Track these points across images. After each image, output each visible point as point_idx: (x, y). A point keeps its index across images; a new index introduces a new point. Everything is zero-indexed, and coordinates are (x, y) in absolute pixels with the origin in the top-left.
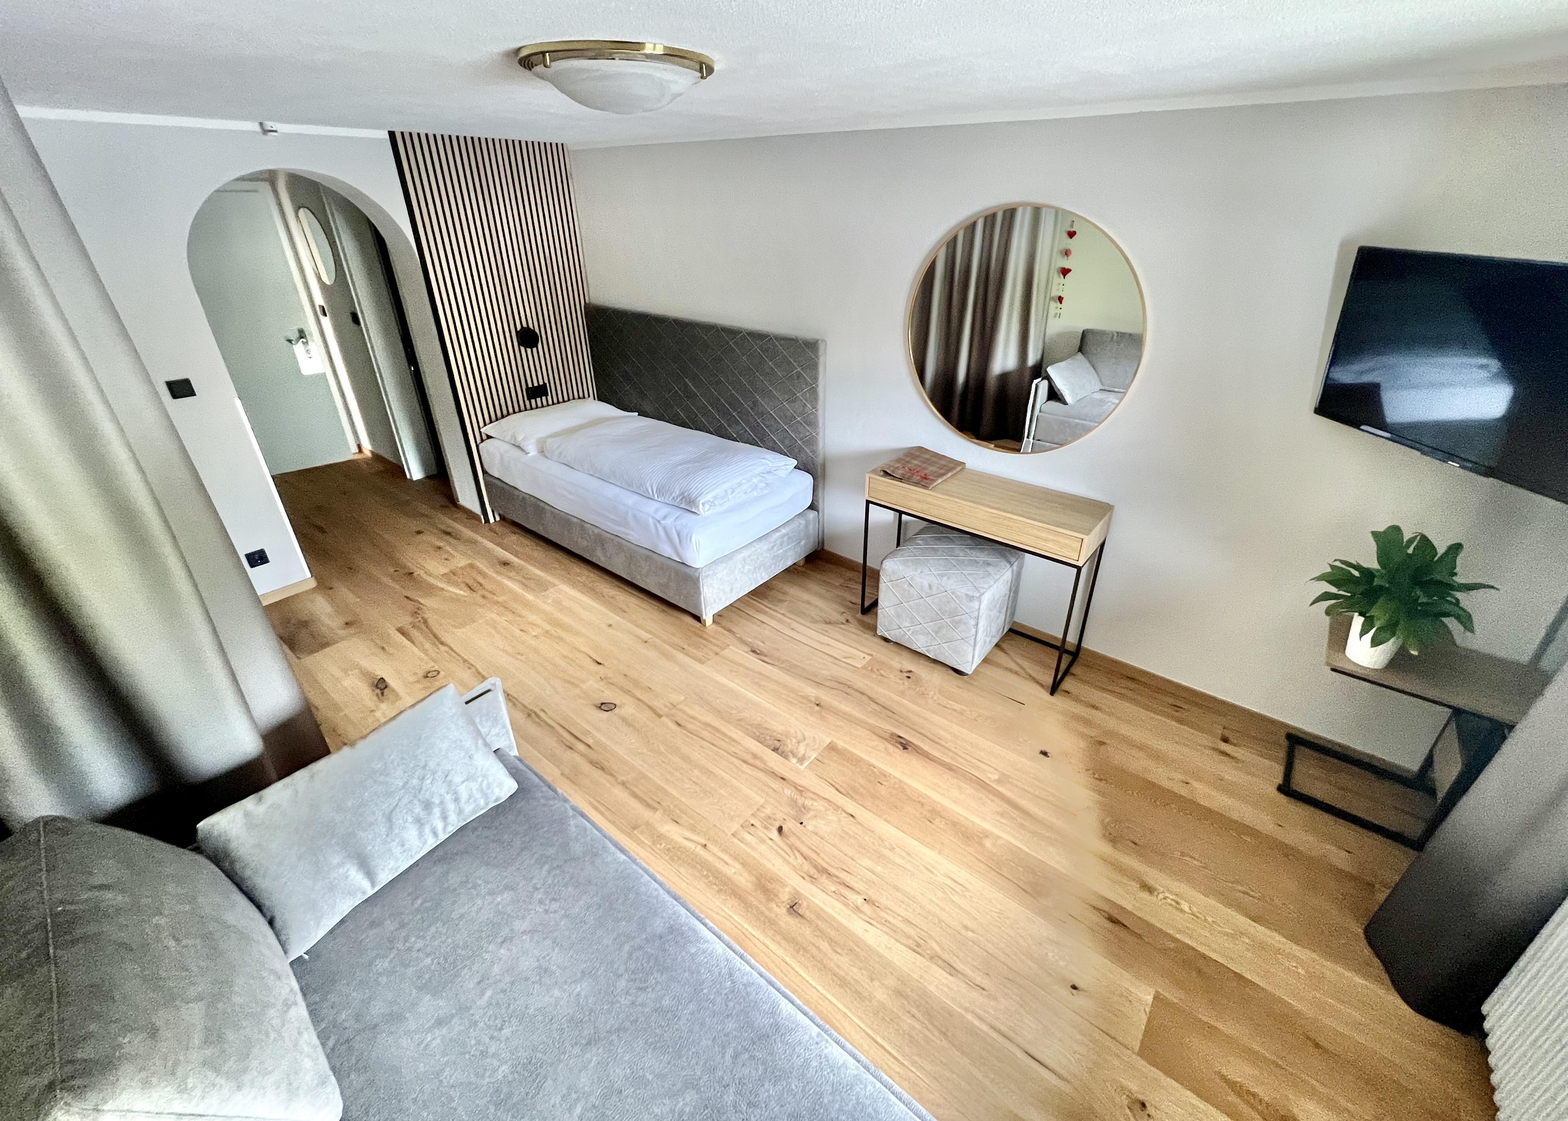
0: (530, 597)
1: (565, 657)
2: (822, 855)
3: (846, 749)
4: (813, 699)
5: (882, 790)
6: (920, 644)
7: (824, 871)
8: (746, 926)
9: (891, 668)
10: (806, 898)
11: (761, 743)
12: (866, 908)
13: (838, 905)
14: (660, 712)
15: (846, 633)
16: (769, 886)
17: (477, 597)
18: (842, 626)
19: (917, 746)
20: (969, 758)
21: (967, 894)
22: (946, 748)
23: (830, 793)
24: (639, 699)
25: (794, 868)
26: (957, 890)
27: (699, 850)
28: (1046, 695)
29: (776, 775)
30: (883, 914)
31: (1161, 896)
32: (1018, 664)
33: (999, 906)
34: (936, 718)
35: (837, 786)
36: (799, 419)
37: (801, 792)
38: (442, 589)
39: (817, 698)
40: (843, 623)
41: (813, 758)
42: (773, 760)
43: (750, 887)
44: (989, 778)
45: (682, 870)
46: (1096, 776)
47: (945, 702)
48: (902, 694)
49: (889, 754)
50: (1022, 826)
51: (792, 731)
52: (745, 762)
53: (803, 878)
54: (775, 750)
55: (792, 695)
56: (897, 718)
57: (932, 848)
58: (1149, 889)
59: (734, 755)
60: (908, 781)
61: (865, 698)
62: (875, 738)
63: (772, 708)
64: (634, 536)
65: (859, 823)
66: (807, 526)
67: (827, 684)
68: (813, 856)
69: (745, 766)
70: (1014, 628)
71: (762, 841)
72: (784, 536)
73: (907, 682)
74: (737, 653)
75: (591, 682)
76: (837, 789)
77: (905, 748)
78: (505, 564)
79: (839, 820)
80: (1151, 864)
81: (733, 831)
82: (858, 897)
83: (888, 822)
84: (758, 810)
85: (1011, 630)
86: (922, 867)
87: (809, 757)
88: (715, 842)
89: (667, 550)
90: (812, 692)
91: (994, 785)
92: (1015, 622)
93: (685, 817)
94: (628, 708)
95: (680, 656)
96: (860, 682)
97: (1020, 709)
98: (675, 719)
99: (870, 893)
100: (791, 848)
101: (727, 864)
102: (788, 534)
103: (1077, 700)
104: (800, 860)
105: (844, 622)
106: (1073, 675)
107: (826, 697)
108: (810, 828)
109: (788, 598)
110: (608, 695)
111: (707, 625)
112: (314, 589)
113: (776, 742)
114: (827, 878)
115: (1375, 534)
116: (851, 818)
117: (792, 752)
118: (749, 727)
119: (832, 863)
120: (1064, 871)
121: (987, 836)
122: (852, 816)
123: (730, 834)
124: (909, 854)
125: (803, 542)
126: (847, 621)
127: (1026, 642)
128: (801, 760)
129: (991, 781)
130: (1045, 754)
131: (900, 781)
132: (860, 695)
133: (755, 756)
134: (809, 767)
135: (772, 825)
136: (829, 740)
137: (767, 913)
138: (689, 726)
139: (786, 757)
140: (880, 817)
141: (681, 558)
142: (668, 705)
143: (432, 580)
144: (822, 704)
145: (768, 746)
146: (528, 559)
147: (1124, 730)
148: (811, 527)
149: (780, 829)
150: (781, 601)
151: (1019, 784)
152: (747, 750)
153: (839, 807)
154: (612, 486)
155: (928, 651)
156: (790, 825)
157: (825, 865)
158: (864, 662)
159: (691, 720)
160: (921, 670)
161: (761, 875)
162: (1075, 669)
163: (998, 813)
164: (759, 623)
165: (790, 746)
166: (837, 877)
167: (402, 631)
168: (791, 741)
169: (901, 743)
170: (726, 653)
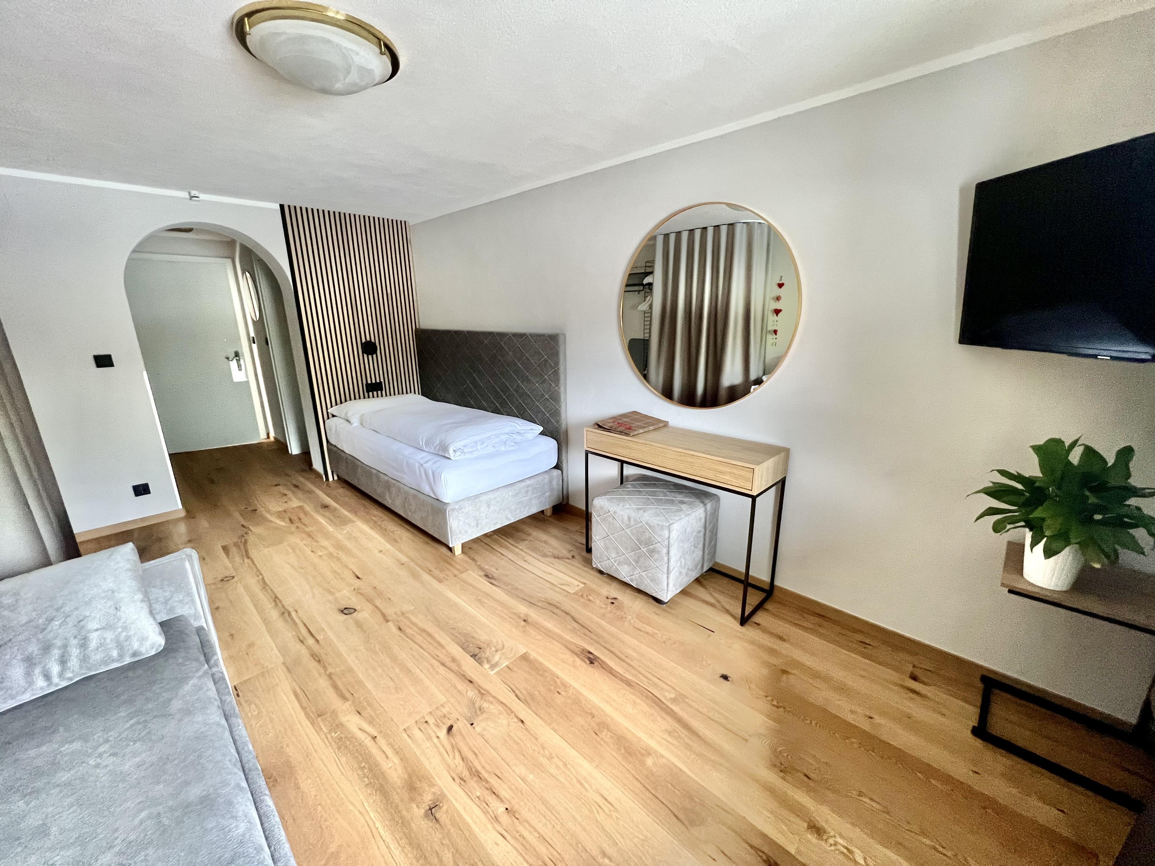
0: (331, 529)
1: (335, 572)
2: (480, 757)
3: (536, 660)
4: (522, 615)
5: (559, 700)
6: (624, 573)
7: (476, 775)
8: (378, 824)
9: (599, 594)
10: (448, 800)
11: (463, 649)
12: (505, 818)
13: (477, 811)
14: (390, 618)
15: (569, 566)
16: (418, 785)
17: (293, 528)
18: (567, 560)
19: (603, 662)
20: (649, 675)
21: (614, 814)
22: (631, 666)
23: (509, 699)
24: (377, 607)
25: (449, 768)
26: (605, 809)
27: (368, 742)
28: (736, 625)
29: (466, 678)
30: (520, 828)
31: (831, 841)
32: (714, 598)
33: (645, 832)
34: (627, 638)
35: (517, 692)
36: (547, 396)
37: (482, 694)
38: (271, 521)
39: (526, 615)
40: (568, 558)
41: (504, 665)
42: (468, 665)
43: (399, 783)
44: (665, 697)
45: (343, 759)
46: (775, 703)
47: (640, 625)
48: (603, 616)
49: (575, 667)
50: (688, 747)
51: (494, 641)
52: (443, 664)
53: (454, 780)
54: (474, 656)
55: (506, 611)
56: (592, 636)
57: (591, 760)
58: (817, 830)
59: (436, 658)
60: (586, 693)
61: (568, 617)
62: (566, 651)
63: (484, 620)
64: (407, 479)
65: (526, 729)
66: (551, 481)
67: (539, 604)
68: (471, 756)
69: (442, 668)
70: (715, 568)
71: (429, 738)
72: (528, 486)
73: (610, 607)
74: (474, 576)
75: (345, 591)
76: (516, 696)
77: (592, 663)
78: (326, 507)
79: (509, 725)
80: (823, 801)
81: (405, 726)
82: (501, 805)
83: (555, 731)
84: (437, 708)
85: (711, 570)
86: (575, 781)
87: (502, 665)
88: (386, 736)
89: (427, 489)
90: (523, 609)
91: (668, 704)
92: (716, 563)
93: (369, 709)
94: (365, 614)
95: (426, 577)
96: (568, 605)
97: (709, 636)
98: (400, 624)
99: (513, 802)
100: (453, 747)
101: (387, 757)
102: (532, 485)
103: (765, 631)
104: (458, 760)
105: (570, 557)
106: (767, 610)
107: (534, 615)
108: (478, 729)
109: (530, 538)
110: (354, 601)
111: (456, 554)
112: (182, 519)
113: (477, 649)
114: (476, 782)
115: (1037, 449)
116: (520, 724)
117: (487, 659)
118: (459, 636)
119: (488, 767)
120: (724, 799)
121: (649, 754)
122: (522, 722)
123: (402, 728)
124: (565, 765)
125: (547, 494)
126: (573, 557)
127: (725, 580)
128: (493, 667)
129: (666, 699)
130: (725, 677)
131: (578, 691)
132: (565, 615)
133: (454, 660)
134: (498, 673)
135: (444, 724)
136: (525, 651)
137: (404, 813)
138: (409, 631)
139: (480, 663)
140: (549, 724)
141: (435, 494)
142: (399, 613)
143: (268, 516)
144: (530, 620)
145: (468, 652)
146: (343, 505)
147: (808, 661)
148: (555, 483)
149: (450, 728)
150: (523, 540)
151: (693, 704)
152: (448, 655)
153: (512, 712)
154: (399, 443)
155: (631, 580)
156: (461, 726)
157: (479, 768)
158: (577, 589)
159: (411, 626)
160: (625, 598)
161: (414, 771)
162: (769, 606)
163: (666, 731)
164: (499, 555)
165: (488, 654)
166: (487, 782)
167: (225, 549)
168: (490, 649)
169: (589, 658)
170: (464, 576)
